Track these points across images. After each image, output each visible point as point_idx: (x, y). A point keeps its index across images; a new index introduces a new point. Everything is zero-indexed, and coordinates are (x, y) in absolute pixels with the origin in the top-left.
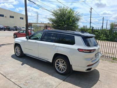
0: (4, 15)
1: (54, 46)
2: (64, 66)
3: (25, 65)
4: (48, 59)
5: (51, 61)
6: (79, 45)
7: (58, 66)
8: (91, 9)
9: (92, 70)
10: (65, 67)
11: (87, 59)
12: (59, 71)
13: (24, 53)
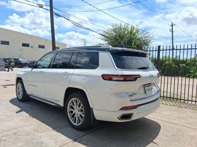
0: (29, 44)
1: (65, 74)
2: (82, 111)
3: (23, 112)
4: (58, 101)
5: (62, 104)
6: (105, 67)
7: (72, 112)
8: (172, 26)
9: (134, 118)
10: (83, 114)
11: (118, 95)
12: (73, 122)
13: (28, 93)
